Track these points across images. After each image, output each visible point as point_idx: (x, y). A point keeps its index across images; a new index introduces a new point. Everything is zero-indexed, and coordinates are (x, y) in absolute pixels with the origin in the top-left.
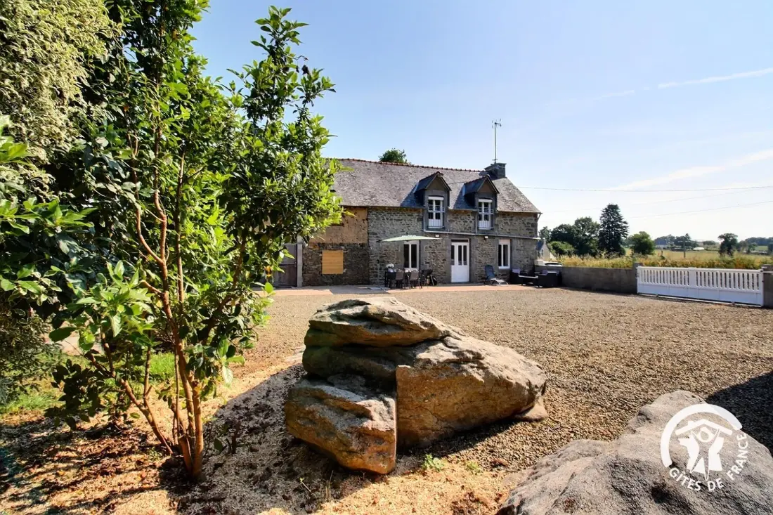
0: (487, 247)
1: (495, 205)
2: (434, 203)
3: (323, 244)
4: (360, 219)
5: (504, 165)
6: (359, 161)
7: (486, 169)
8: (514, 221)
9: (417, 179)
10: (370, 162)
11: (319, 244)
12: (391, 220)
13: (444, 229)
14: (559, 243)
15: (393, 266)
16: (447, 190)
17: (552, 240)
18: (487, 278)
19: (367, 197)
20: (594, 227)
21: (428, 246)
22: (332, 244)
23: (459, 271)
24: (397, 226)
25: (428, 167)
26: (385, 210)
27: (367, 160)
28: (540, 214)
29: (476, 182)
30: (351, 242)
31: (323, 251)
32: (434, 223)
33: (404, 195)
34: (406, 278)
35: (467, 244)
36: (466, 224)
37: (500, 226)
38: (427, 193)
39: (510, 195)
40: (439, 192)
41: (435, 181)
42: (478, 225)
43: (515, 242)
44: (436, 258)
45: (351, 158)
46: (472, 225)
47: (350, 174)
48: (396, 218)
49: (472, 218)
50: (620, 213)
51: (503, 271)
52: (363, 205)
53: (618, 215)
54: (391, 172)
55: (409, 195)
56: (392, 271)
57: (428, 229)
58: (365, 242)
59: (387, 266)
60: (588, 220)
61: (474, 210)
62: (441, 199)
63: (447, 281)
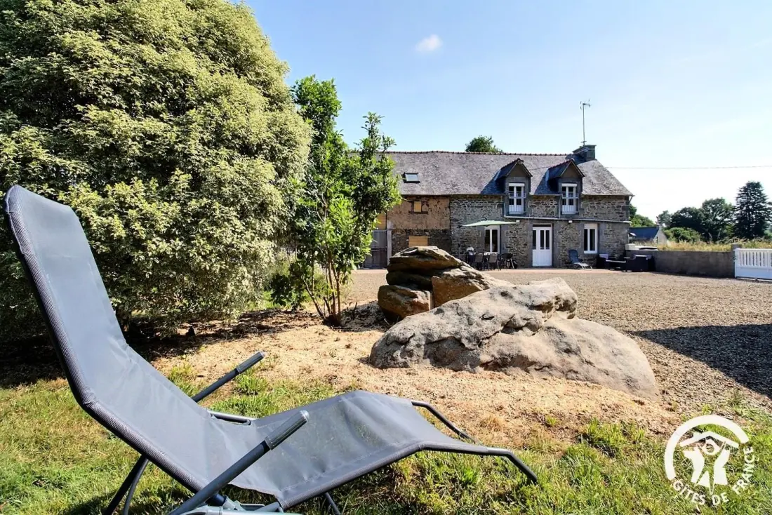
0: (571, 232)
1: (580, 189)
2: (515, 190)
3: (410, 230)
4: (442, 207)
5: (594, 147)
6: (442, 152)
7: (574, 152)
8: (602, 205)
9: (499, 166)
10: (453, 153)
11: (406, 230)
12: (472, 207)
13: (525, 214)
14: (681, 230)
15: (473, 249)
16: (528, 176)
17: (672, 226)
18: (571, 263)
19: (449, 186)
20: (728, 211)
21: (509, 231)
22: (417, 231)
23: (541, 255)
24: (478, 212)
25: (510, 154)
26: (466, 198)
27: (449, 151)
28: (632, 196)
29: (560, 166)
30: (434, 228)
31: (410, 237)
32: (514, 209)
33: (485, 183)
34: (485, 261)
35: (550, 229)
36: (548, 209)
37: (586, 210)
38: (507, 180)
39: (598, 178)
40: (519, 179)
41: (516, 168)
42: (561, 210)
43: (602, 226)
44: (517, 243)
45: (435, 150)
46: (555, 210)
47: (433, 165)
48: (477, 205)
49: (554, 203)
50: (763, 192)
51: (588, 255)
52: (445, 194)
53: (761, 194)
54: (473, 161)
55: (490, 183)
56: (471, 254)
57: (508, 214)
58: (448, 228)
59: (468, 250)
60: (720, 201)
61: (558, 195)
62: (522, 185)
63: (528, 265)
